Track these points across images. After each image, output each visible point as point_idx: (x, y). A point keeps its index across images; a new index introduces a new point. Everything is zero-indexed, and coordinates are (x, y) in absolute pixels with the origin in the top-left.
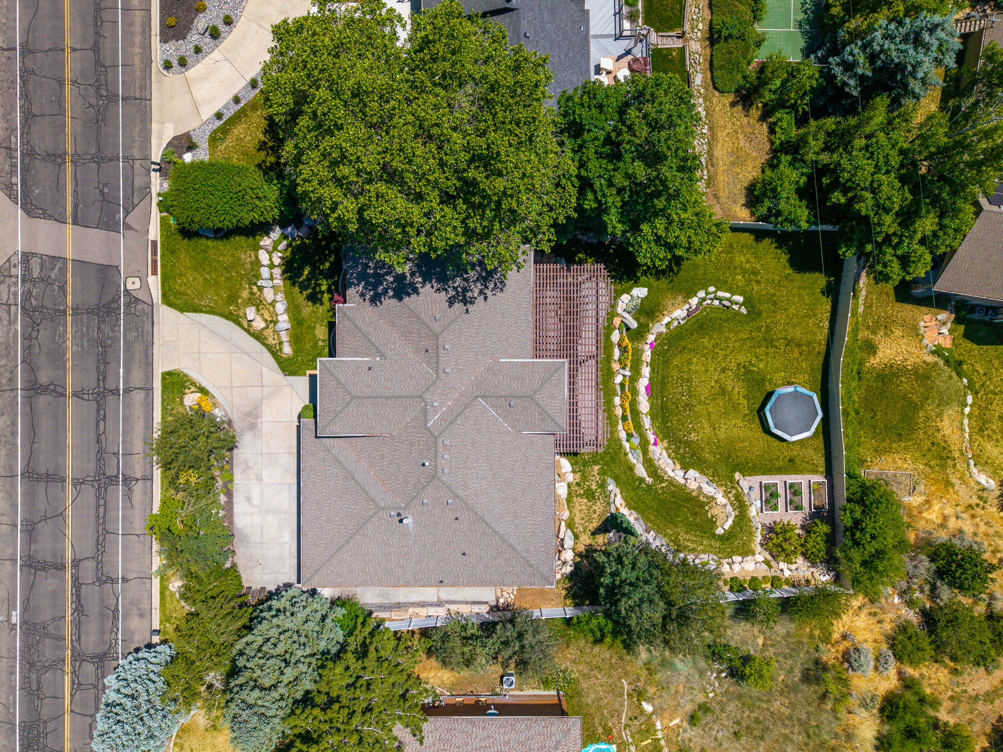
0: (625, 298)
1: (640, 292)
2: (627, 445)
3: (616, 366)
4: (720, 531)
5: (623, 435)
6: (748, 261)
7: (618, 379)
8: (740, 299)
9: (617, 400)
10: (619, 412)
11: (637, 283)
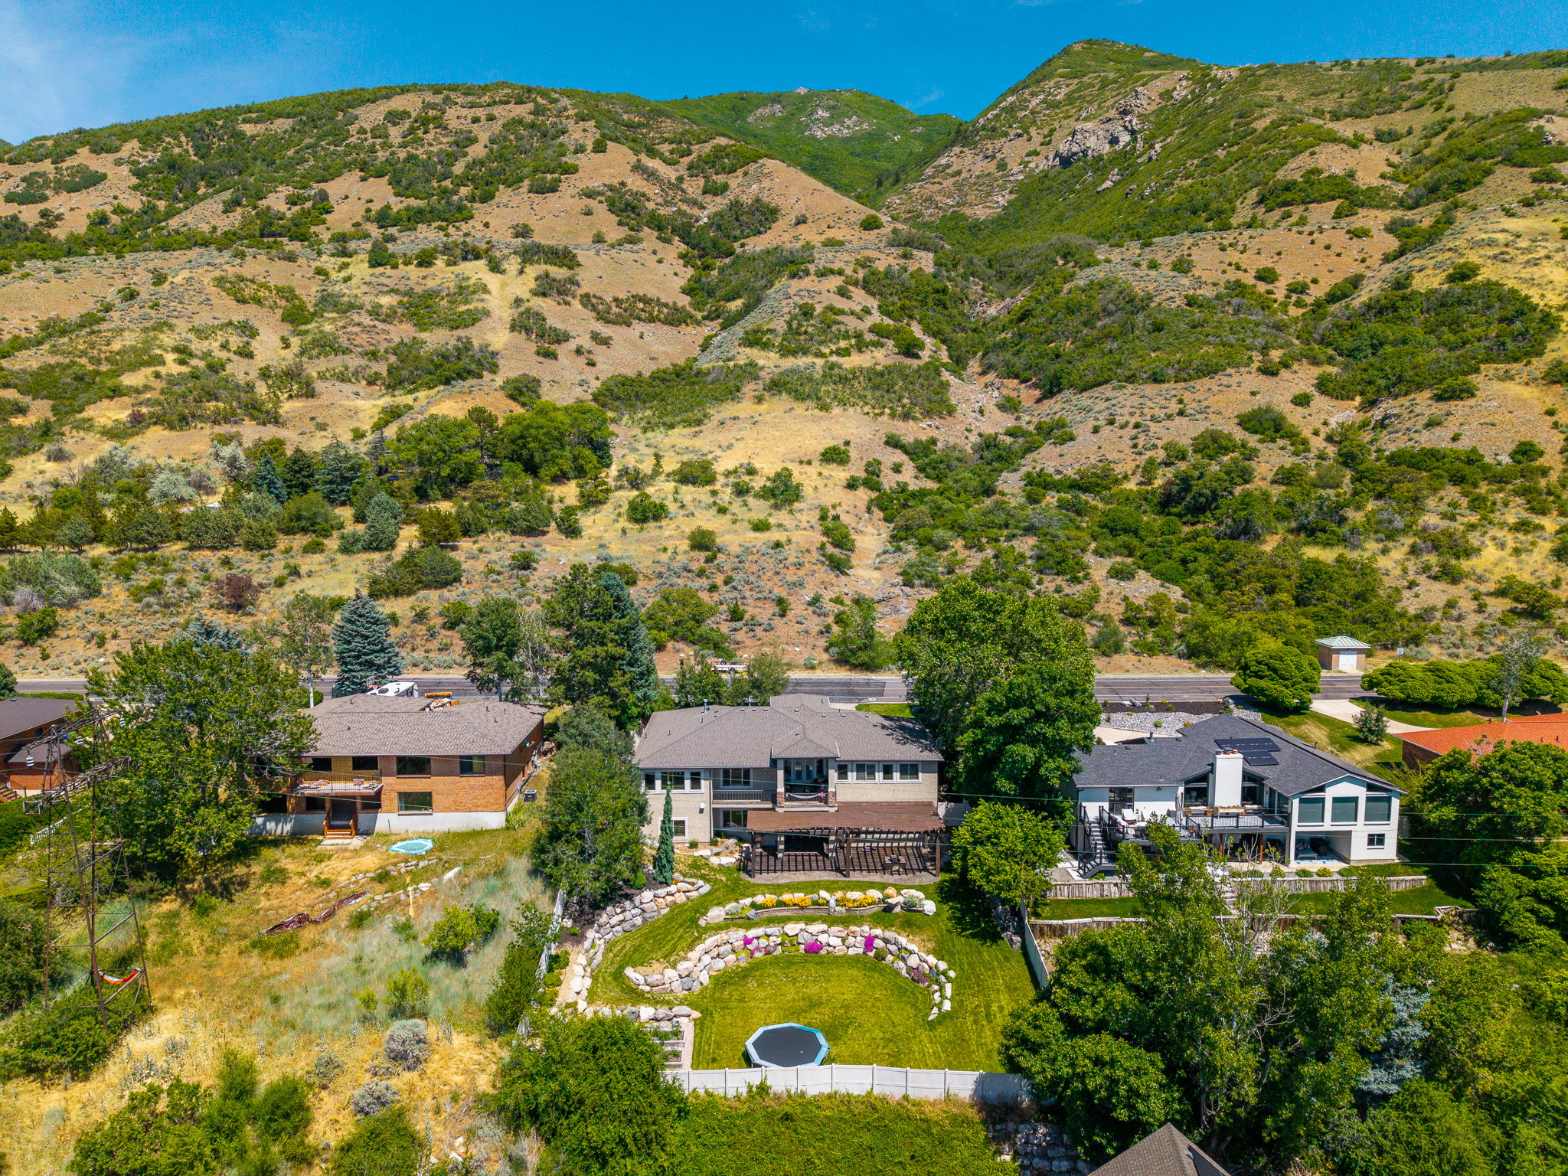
0: (921, 895)
1: (930, 907)
2: (748, 901)
3: (839, 894)
4: (629, 972)
5: (760, 899)
6: (1001, 1008)
7: (824, 894)
8: (947, 1006)
9: (799, 896)
10: (786, 897)
11: (939, 903)
